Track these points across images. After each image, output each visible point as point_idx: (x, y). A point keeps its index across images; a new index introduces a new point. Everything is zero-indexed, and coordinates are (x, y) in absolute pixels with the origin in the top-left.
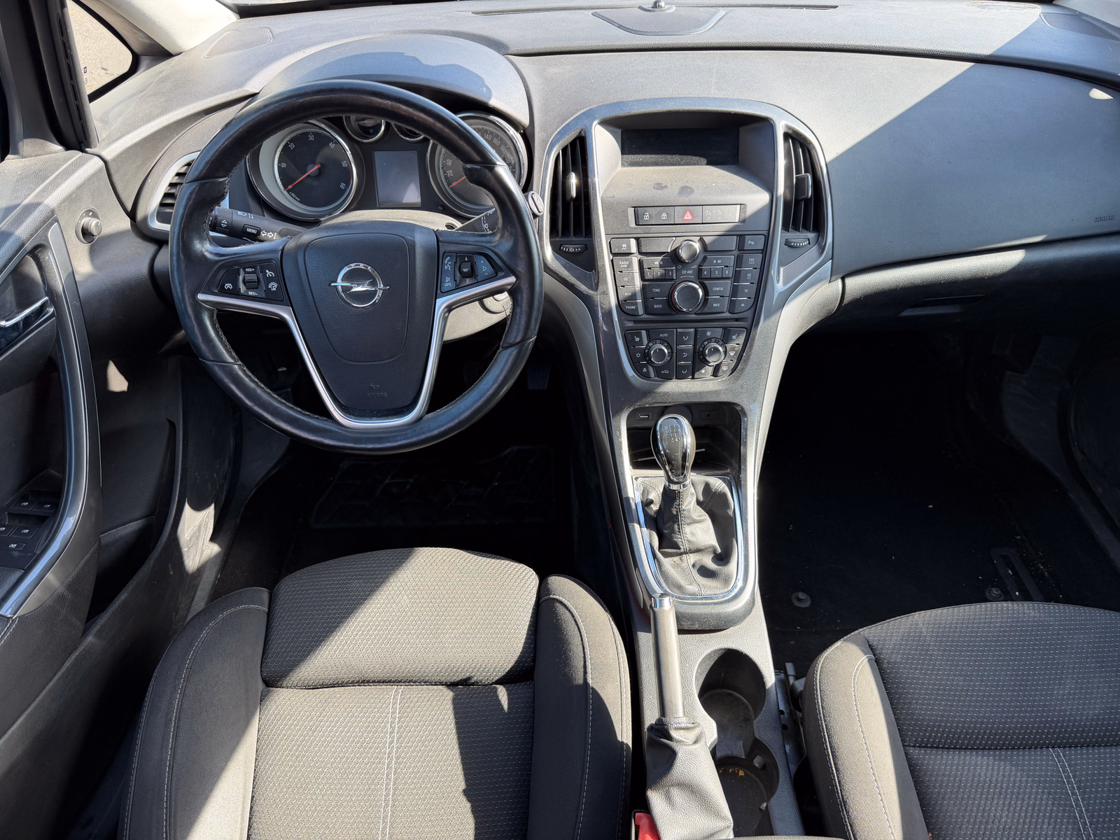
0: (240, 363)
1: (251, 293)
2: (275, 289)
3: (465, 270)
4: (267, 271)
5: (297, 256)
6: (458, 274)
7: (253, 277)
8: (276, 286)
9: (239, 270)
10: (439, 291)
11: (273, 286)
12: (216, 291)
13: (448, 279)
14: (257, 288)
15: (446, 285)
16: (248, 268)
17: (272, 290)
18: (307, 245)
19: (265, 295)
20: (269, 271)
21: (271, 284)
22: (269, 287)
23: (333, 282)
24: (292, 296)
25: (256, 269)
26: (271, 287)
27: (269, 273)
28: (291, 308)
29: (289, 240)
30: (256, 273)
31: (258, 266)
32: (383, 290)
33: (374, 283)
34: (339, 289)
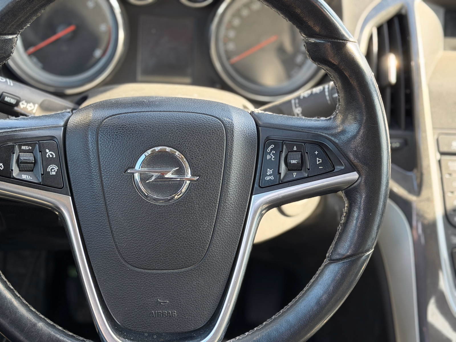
1: (25, 177)
3: (294, 162)
4: (47, 151)
5: (86, 136)
6: (283, 167)
7: (29, 157)
8: (56, 169)
9: (13, 147)
10: (256, 185)
11: (53, 169)
13: (270, 172)
14: (32, 171)
15: (268, 178)
16: (24, 145)
17: (51, 174)
18: (101, 123)
19: (41, 180)
20: (48, 151)
21: (51, 167)
22: (48, 171)
23: (129, 168)
24: (73, 182)
25: (34, 148)
26: (50, 170)
27: (49, 153)
28: (70, 197)
29: (71, 115)
30: (34, 152)
31: (37, 143)
32: (191, 180)
33: (181, 171)
34: (137, 176)
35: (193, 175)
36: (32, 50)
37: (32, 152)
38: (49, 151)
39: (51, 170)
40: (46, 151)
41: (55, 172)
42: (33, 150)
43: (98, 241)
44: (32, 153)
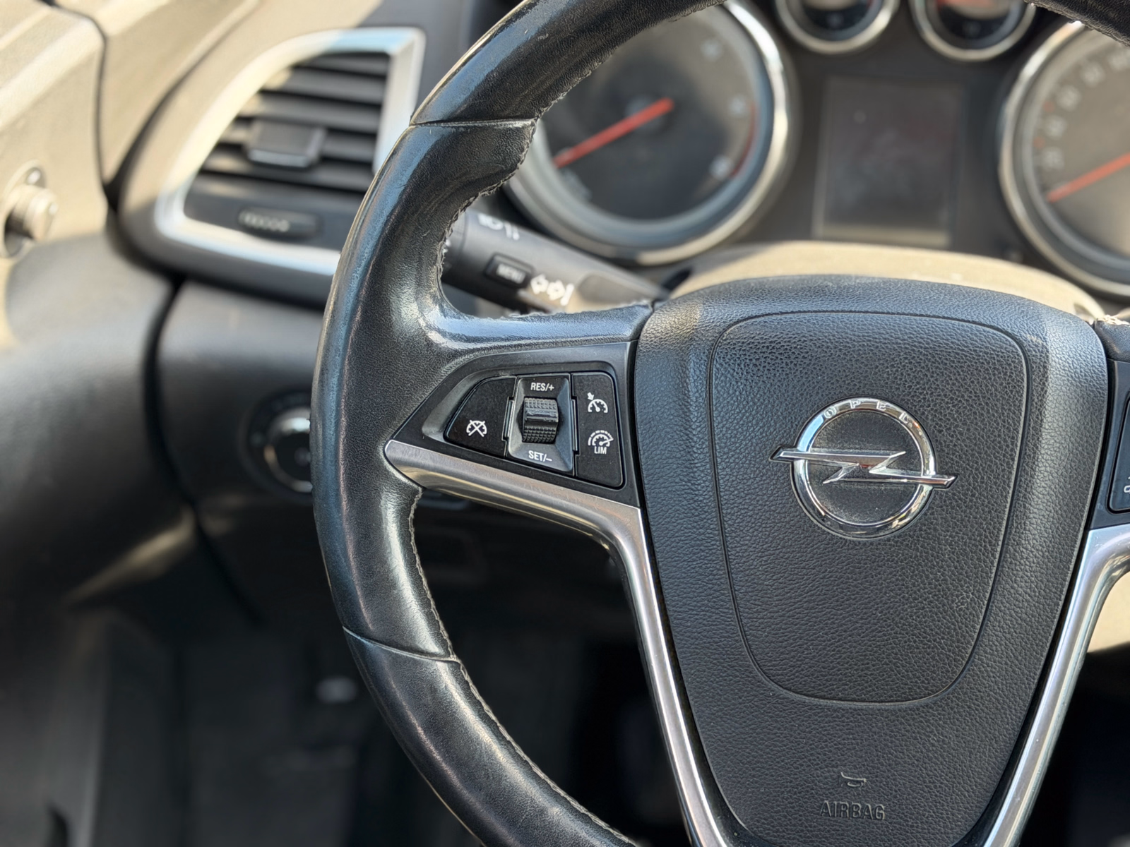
0: (453, 658)
1: (535, 455)
2: (603, 451)
4: (590, 396)
5: (684, 367)
7: (547, 409)
8: (608, 441)
9: (511, 383)
10: (1099, 506)
11: (601, 441)
12: (439, 438)
14: (553, 442)
16: (537, 380)
17: (596, 452)
18: (721, 334)
19: (571, 466)
20: (593, 396)
21: (596, 434)
22: (589, 444)
23: (783, 447)
24: (648, 475)
25: (558, 388)
26: (595, 442)
27: (593, 402)
28: (639, 510)
29: (651, 314)
30: (558, 398)
31: (567, 377)
32: (934, 485)
33: (910, 461)
34: (801, 468)
35: (940, 471)
36: (567, 155)
37: (555, 399)
38: (594, 399)
39: (597, 442)
40: (588, 397)
41: (605, 448)
42: (557, 395)
43: (701, 621)
44: (554, 401)
